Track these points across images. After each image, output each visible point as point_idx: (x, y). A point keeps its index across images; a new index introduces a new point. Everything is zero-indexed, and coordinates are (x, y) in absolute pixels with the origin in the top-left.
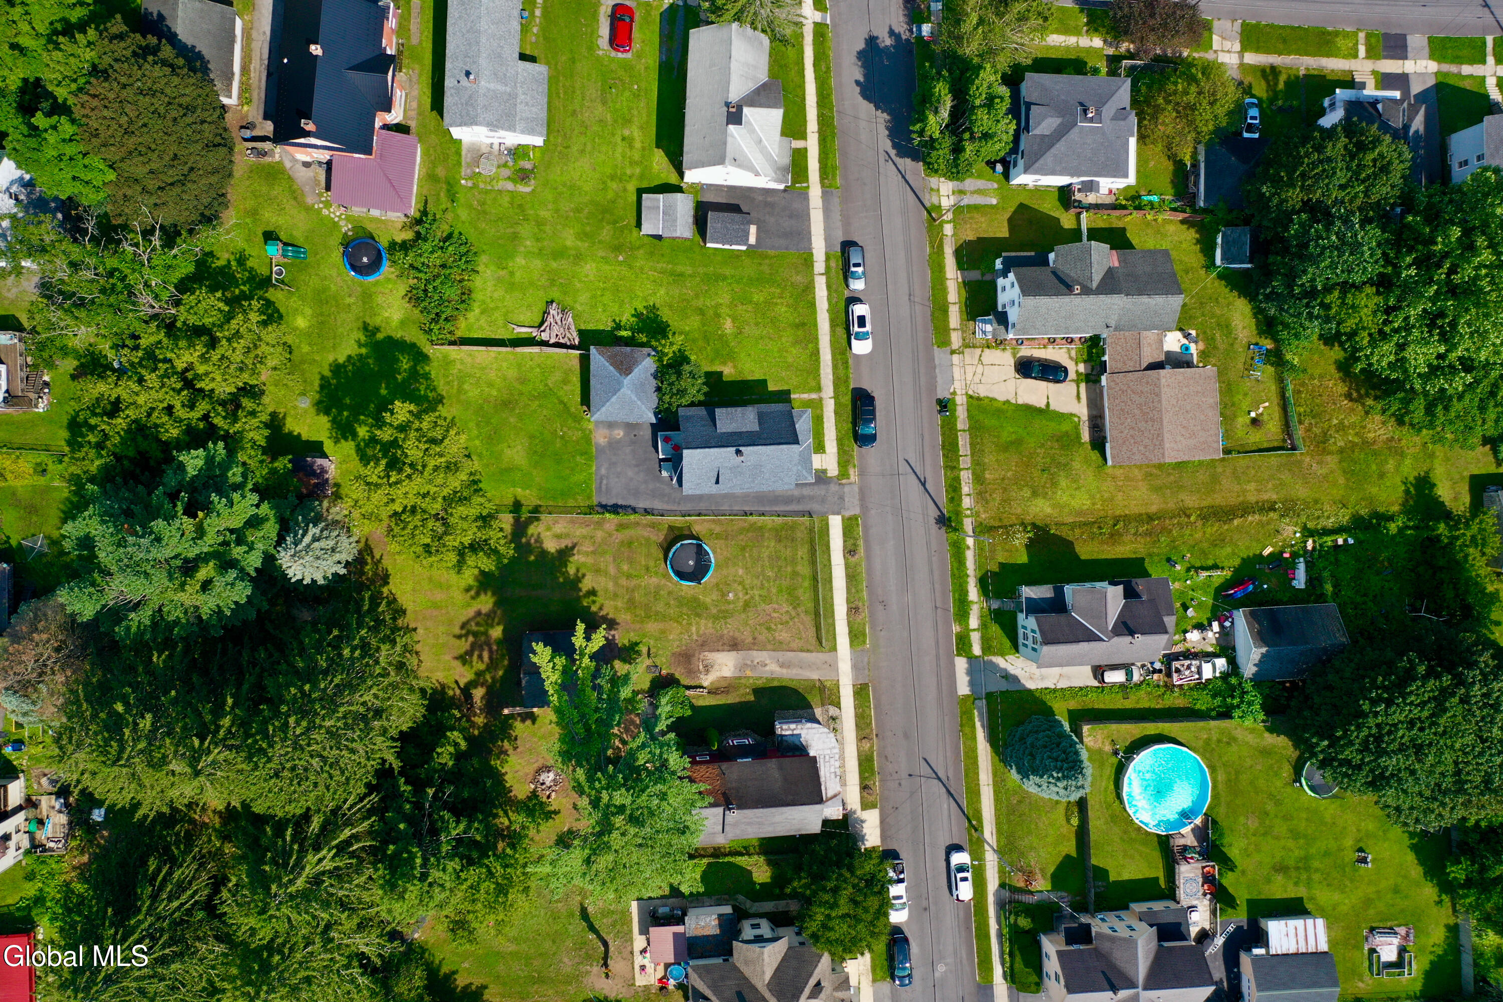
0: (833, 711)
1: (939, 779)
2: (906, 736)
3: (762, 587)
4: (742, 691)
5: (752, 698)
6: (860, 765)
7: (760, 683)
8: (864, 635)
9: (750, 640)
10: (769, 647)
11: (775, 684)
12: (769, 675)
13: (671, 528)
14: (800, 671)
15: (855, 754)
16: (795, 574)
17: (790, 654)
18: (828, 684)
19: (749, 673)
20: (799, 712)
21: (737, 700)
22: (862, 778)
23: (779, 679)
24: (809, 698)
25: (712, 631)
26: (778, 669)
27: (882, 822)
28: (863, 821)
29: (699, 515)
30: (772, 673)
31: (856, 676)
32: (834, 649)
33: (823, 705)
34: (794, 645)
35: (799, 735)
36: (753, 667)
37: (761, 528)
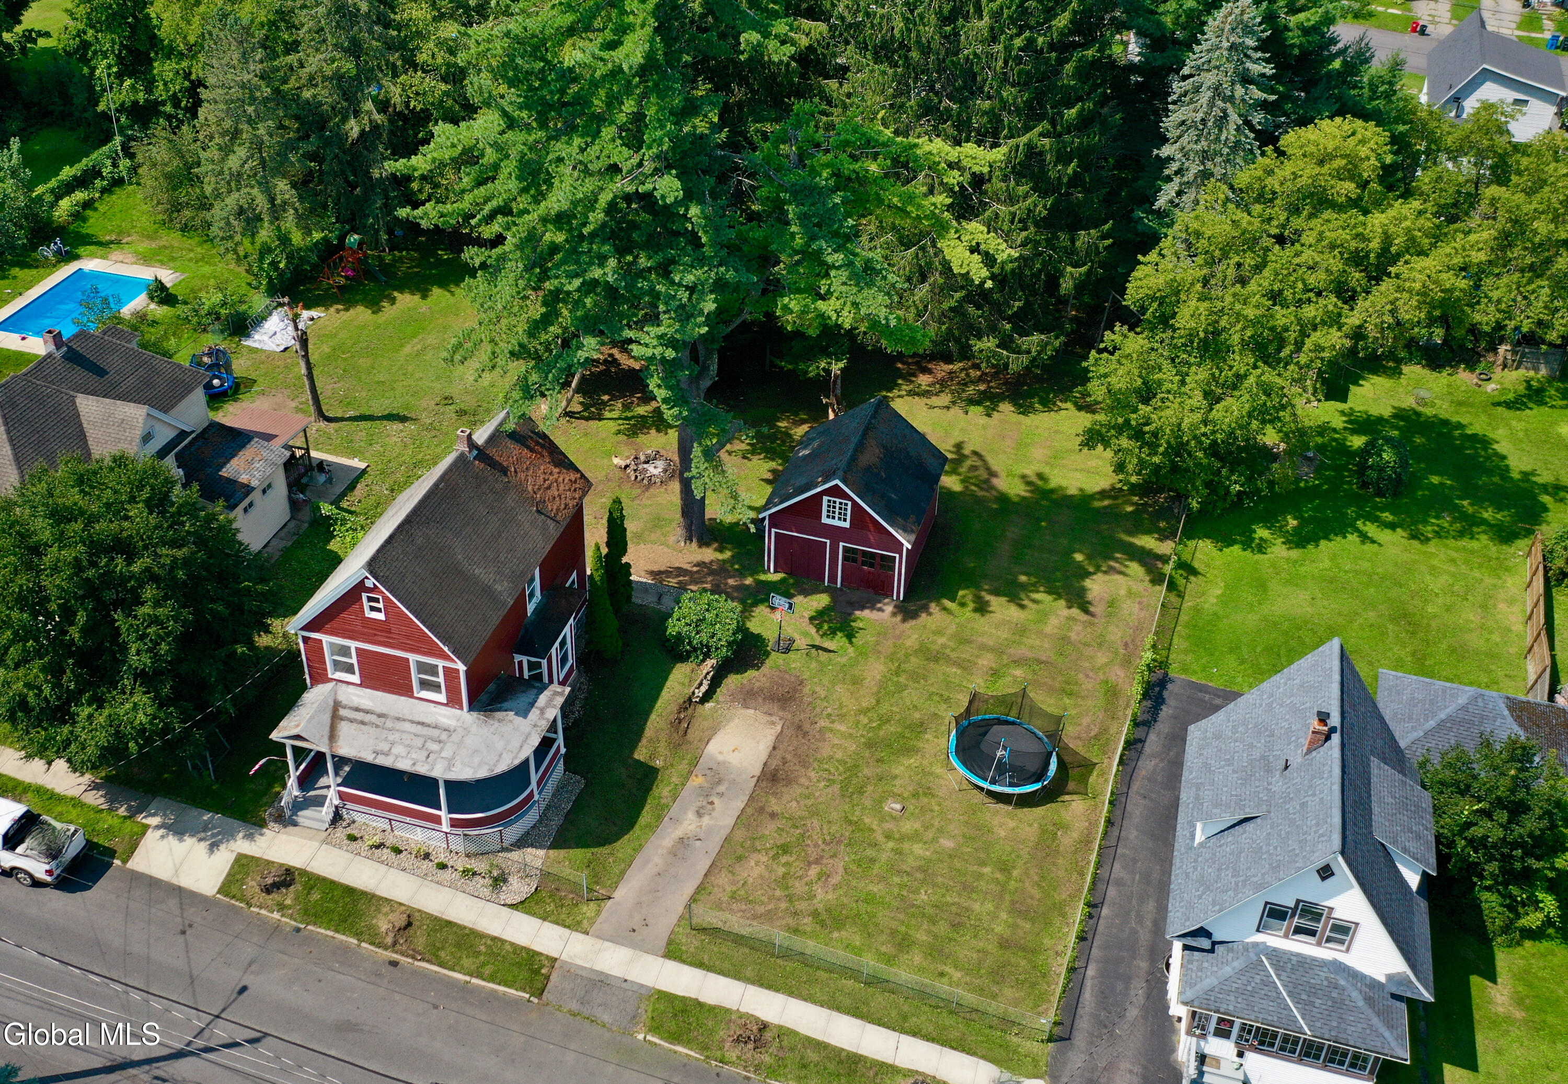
0: (518, 888)
1: (179, 1055)
2: (346, 1028)
3: (893, 869)
4: (662, 749)
5: (641, 754)
6: (350, 891)
7: (662, 791)
8: (676, 1037)
9: (774, 805)
10: (740, 834)
11: (645, 817)
12: (674, 810)
13: (1089, 766)
14: (651, 869)
15: (382, 892)
16: (904, 943)
17: (703, 865)
18: (589, 910)
19: (696, 781)
20: (556, 822)
21: (649, 732)
22: (314, 881)
23: (652, 828)
24: (579, 854)
25: (826, 751)
26: (679, 833)
27: (179, 892)
28: (214, 846)
29: (1109, 822)
30: (676, 821)
31: (573, 973)
32: (672, 952)
33: (545, 875)
34: (722, 880)
35: (524, 713)
36: (706, 793)
37: (1048, 923)
